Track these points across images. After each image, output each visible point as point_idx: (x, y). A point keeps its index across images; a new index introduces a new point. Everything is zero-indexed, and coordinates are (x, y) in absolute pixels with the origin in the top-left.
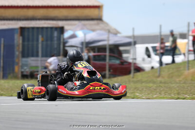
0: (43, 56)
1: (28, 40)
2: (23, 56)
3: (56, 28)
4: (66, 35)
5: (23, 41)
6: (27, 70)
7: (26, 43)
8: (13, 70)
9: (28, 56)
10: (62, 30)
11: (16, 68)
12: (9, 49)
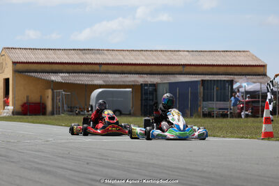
0: (217, 101)
1: (207, 89)
2: (204, 101)
3: (227, 81)
4: (235, 86)
5: (204, 89)
6: (206, 110)
7: (206, 91)
8: (198, 110)
9: (207, 100)
10: (231, 82)
11: (199, 109)
12: (195, 95)
